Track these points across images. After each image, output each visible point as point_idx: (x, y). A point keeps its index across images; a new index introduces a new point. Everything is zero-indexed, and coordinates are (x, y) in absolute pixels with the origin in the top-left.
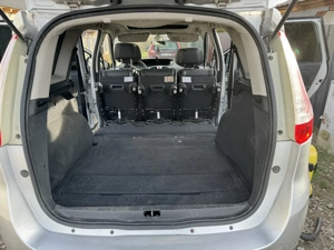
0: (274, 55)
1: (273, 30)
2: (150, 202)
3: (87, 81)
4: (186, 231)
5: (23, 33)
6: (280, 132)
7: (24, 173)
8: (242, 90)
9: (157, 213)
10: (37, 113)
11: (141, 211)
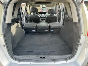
0: (81, 9)
1: (81, 1)
2: (42, 54)
3: (23, 18)
4: (53, 63)
5: (3, 2)
6: (82, 33)
7: (4, 46)
8: (68, 21)
9: (44, 57)
10: (8, 27)
11: (39, 57)
